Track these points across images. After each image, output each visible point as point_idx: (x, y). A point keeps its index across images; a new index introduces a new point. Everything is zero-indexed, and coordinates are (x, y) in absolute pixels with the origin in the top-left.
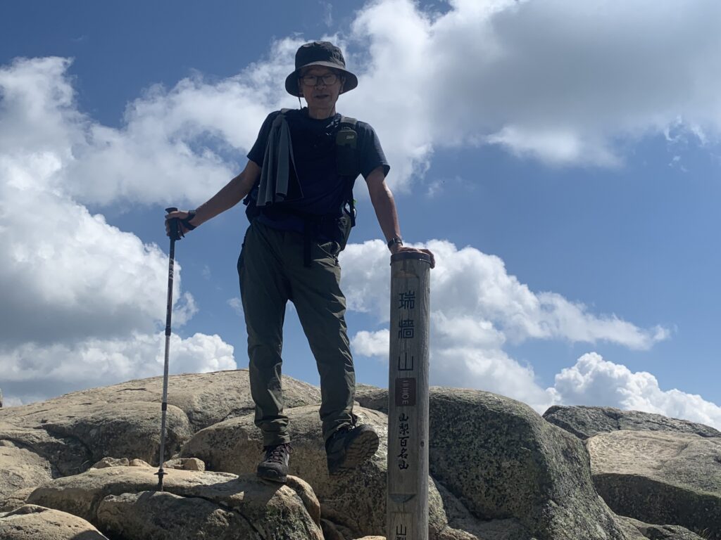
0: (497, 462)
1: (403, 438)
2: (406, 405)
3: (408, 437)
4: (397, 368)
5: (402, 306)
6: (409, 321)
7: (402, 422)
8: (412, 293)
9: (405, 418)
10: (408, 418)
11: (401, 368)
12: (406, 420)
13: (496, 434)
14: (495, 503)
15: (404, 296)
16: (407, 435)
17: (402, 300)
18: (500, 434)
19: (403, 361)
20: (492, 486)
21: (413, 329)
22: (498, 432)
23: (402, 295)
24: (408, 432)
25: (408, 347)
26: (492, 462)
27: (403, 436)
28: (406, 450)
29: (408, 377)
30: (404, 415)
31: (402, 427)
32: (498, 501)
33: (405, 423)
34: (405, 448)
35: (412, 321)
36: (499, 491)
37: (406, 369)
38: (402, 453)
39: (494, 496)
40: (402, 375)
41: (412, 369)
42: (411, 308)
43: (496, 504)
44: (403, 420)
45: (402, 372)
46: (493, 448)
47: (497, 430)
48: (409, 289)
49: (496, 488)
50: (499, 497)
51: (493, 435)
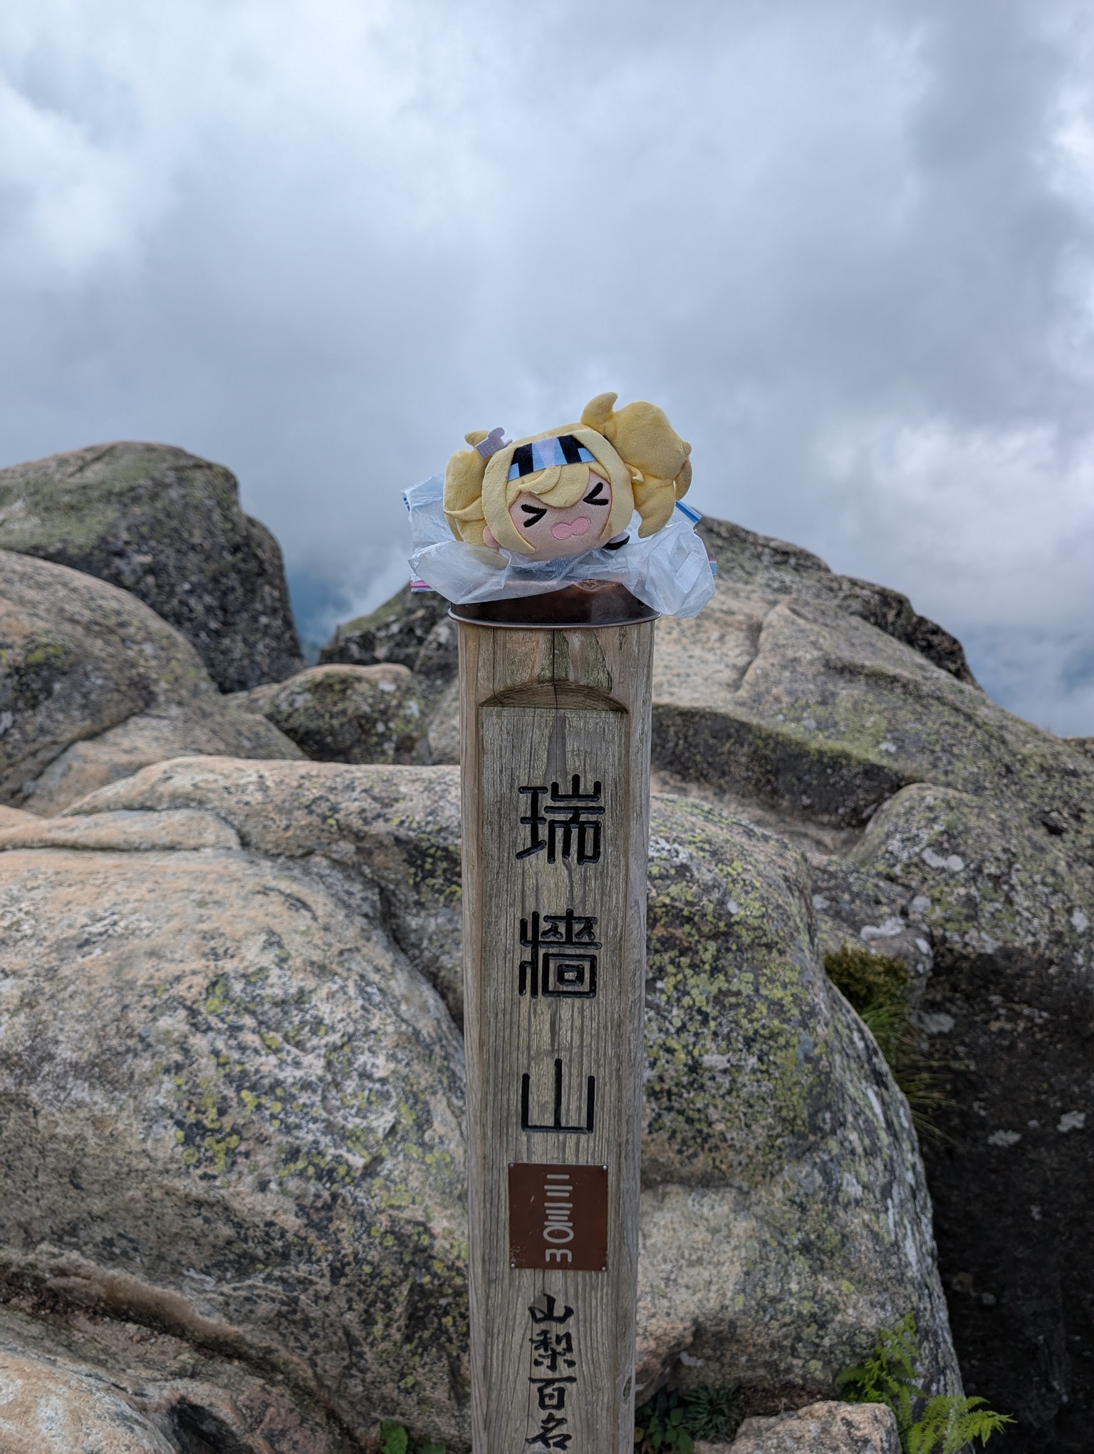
0: (689, 1053)
1: (550, 1382)
2: (563, 1265)
3: (571, 1379)
4: (515, 1119)
5: (536, 844)
6: (569, 917)
7: (543, 1326)
8: (586, 787)
9: (559, 1311)
10: (569, 1312)
11: (534, 1119)
12: (562, 1320)
13: (678, 966)
14: (676, 1147)
15: (546, 800)
16: (565, 1371)
17: (534, 820)
18: (693, 966)
19: (542, 1094)
20: (670, 1109)
21: (593, 959)
22: (685, 961)
23: (535, 792)
24: (571, 1364)
25: (566, 1035)
26: (670, 1051)
27: (550, 1375)
28: (561, 1422)
29: (571, 1160)
30: (551, 1301)
31: (545, 1344)
32: (684, 1142)
33: (557, 1329)
34: (558, 1414)
35: (589, 923)
36: (690, 1121)
37: (557, 1127)
38: (547, 1430)
39: (674, 1132)
40: (542, 1150)
41: (590, 1127)
42: (582, 857)
43: (680, 1152)
44: (549, 1316)
45: (537, 1137)
46: (675, 1011)
47: (682, 954)
48: (574, 765)
49: (681, 1112)
50: (690, 1134)
51: (671, 969)
